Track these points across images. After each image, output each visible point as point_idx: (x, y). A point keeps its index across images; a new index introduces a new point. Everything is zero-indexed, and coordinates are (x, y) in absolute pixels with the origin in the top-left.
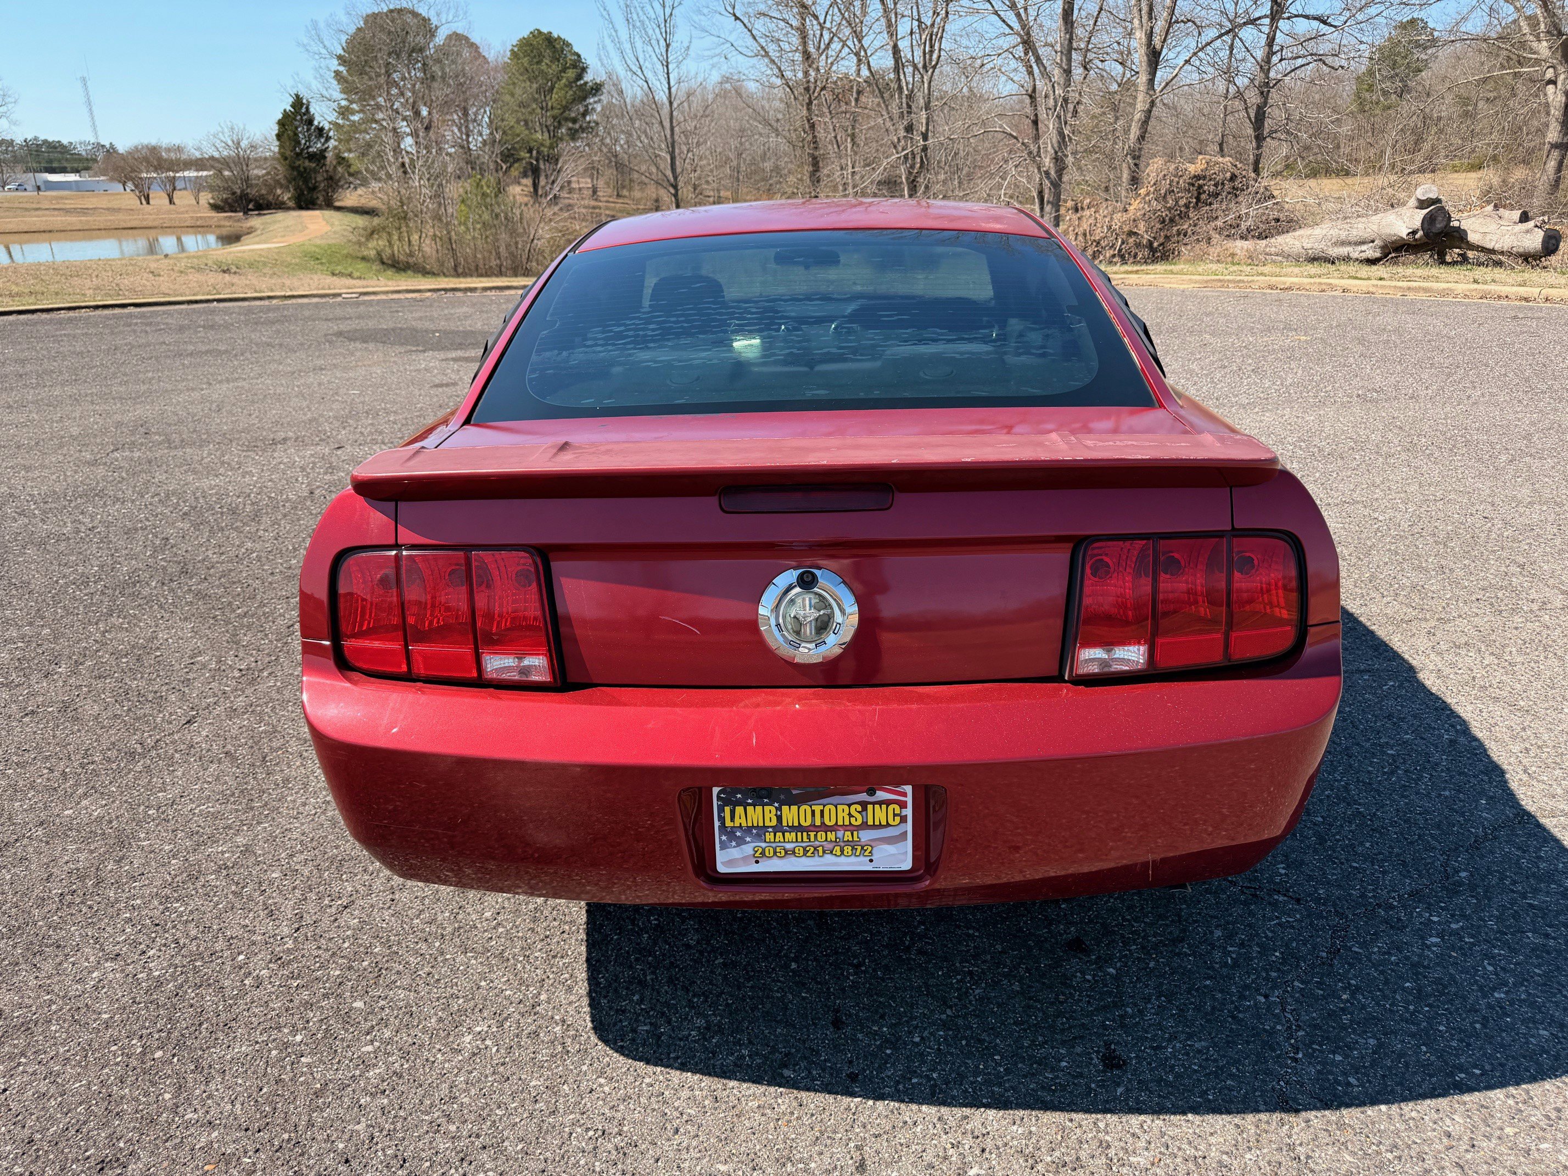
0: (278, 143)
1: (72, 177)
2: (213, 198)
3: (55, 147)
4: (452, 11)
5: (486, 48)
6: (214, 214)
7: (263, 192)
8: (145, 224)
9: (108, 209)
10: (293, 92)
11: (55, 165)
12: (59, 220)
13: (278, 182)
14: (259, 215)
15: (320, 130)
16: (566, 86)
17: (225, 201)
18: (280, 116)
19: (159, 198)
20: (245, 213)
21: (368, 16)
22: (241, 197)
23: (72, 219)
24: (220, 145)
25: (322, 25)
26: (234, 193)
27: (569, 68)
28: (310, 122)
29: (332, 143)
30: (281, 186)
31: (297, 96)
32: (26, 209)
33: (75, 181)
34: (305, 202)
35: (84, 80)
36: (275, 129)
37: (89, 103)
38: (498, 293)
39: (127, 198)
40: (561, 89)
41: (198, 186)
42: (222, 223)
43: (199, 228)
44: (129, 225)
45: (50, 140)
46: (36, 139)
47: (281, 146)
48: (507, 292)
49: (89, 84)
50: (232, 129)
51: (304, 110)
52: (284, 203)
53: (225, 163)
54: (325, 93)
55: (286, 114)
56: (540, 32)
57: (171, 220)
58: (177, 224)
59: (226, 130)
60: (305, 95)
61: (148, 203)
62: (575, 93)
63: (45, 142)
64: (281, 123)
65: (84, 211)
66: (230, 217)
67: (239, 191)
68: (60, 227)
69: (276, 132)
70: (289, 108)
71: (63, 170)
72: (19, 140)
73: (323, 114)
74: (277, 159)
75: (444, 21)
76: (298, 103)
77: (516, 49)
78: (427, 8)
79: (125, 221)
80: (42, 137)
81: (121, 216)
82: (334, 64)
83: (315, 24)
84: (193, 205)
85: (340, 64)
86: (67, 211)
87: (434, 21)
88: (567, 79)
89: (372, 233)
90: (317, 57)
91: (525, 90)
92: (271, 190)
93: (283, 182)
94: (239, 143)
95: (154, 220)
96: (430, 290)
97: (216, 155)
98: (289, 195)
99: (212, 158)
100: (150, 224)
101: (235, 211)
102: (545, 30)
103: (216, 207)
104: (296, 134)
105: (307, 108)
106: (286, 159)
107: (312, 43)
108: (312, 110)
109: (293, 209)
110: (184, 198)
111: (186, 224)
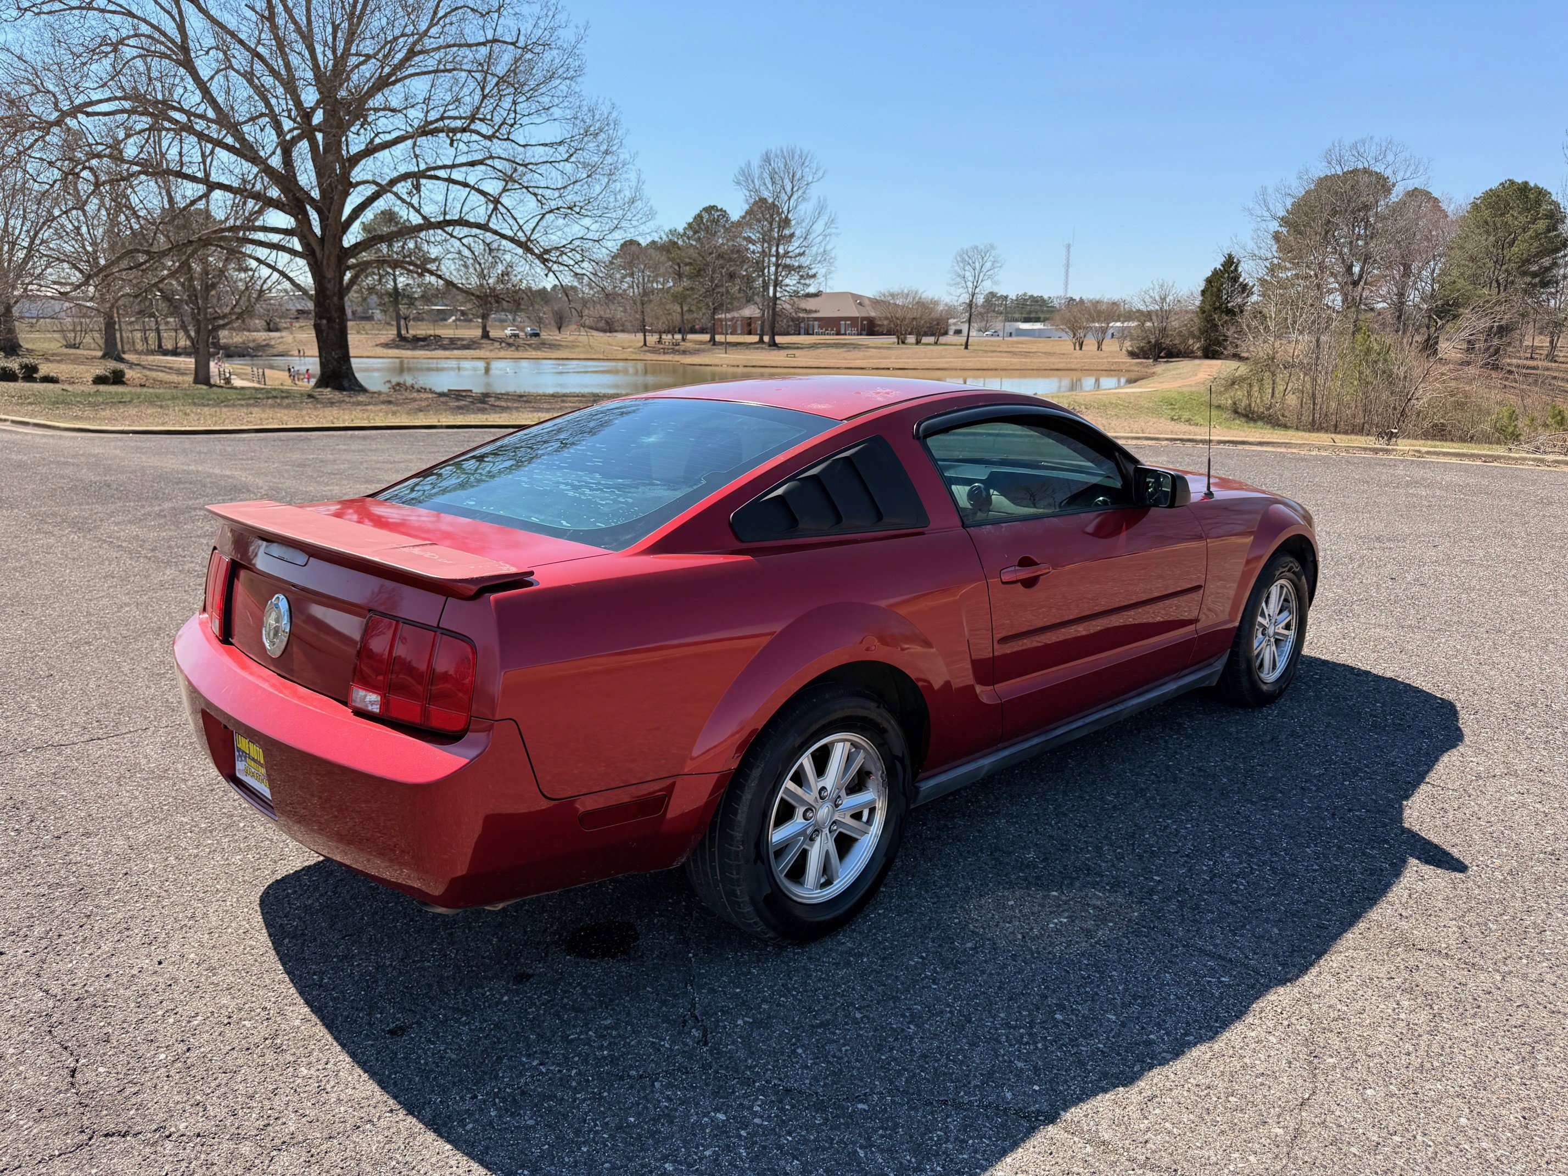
0: (1201, 298)
1: (1038, 326)
2: (1131, 346)
3: (1037, 301)
4: (1412, 168)
5: (1446, 202)
6: (1129, 360)
7: (1177, 342)
8: (1069, 366)
9: (1045, 353)
10: (1226, 252)
11: (1033, 315)
12: (1006, 361)
13: (1192, 334)
14: (1167, 362)
15: (1244, 287)
16: (1531, 238)
17: (1142, 349)
18: (1210, 274)
19: (1090, 344)
20: (1155, 360)
21: (1321, 179)
22: (1155, 346)
23: (1015, 361)
24: (1148, 300)
25: (1270, 190)
26: (1149, 342)
27: (1539, 219)
28: (1235, 279)
29: (1254, 298)
30: (1194, 337)
31: (1230, 256)
32: (986, 351)
33: (1040, 330)
34: (1210, 353)
35: (1069, 246)
36: (1202, 285)
37: (1068, 266)
38: (1231, 447)
39: (1065, 344)
40: (1525, 241)
41: (1123, 335)
42: (1132, 368)
43: (1111, 371)
44: (1056, 367)
45: (1035, 295)
46: (1025, 294)
47: (1203, 302)
48: (1240, 447)
49: (1071, 250)
50: (1162, 286)
51: (1233, 268)
52: (1193, 352)
53: (1148, 315)
54: (1257, 252)
55: (1216, 273)
56: (1512, 182)
57: (1091, 363)
58: (1095, 367)
59: (1157, 287)
60: (1238, 253)
61: (1081, 349)
62: (1542, 245)
63: (1032, 296)
64: (1209, 281)
65: (1027, 354)
66: (1141, 363)
67: (1153, 341)
68: (1004, 366)
69: (1202, 288)
70: (1219, 267)
71: (1037, 320)
72: (1013, 296)
73: (1249, 272)
74: (1197, 312)
75: (1399, 179)
76: (1230, 264)
77: (1479, 202)
78: (1384, 166)
79: (1054, 364)
80: (1029, 294)
81: (1053, 359)
82: (1274, 226)
83: (1264, 191)
84: (1116, 352)
85: (1281, 226)
86: (1014, 353)
87: (1392, 180)
88: (1535, 231)
89: (1233, 383)
90: (1259, 219)
91: (1480, 242)
92: (1184, 341)
93: (1197, 333)
94: (1165, 299)
95: (1078, 363)
96: (1167, 439)
97: (1143, 308)
98: (1198, 345)
99: (1139, 311)
100: (1073, 366)
101: (1148, 358)
102: (1519, 180)
103: (1132, 354)
104: (1219, 290)
105: (1236, 267)
106: (1204, 312)
107: (1257, 207)
108: (1240, 269)
109: (1200, 358)
110: (1110, 346)
111: (1103, 368)
